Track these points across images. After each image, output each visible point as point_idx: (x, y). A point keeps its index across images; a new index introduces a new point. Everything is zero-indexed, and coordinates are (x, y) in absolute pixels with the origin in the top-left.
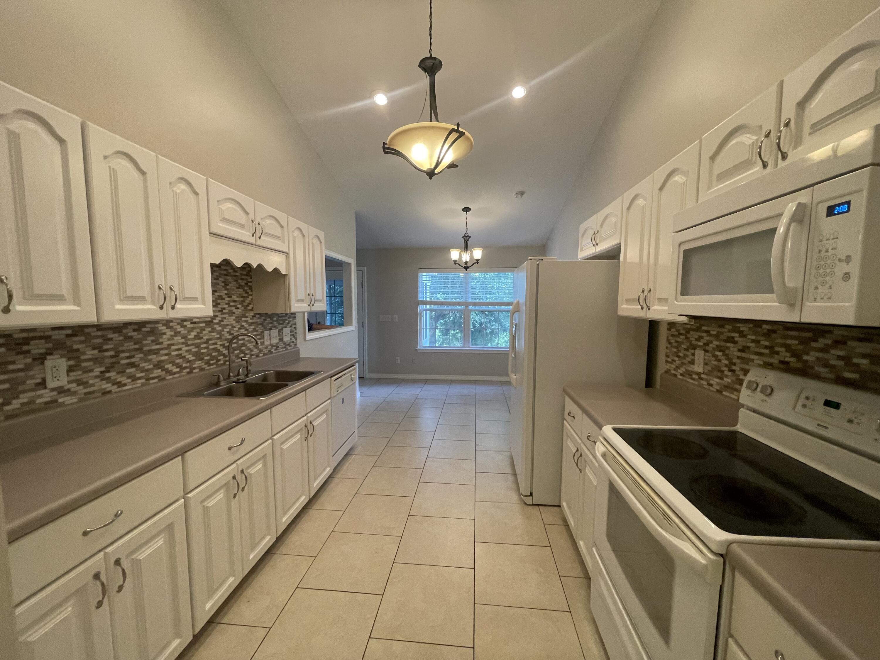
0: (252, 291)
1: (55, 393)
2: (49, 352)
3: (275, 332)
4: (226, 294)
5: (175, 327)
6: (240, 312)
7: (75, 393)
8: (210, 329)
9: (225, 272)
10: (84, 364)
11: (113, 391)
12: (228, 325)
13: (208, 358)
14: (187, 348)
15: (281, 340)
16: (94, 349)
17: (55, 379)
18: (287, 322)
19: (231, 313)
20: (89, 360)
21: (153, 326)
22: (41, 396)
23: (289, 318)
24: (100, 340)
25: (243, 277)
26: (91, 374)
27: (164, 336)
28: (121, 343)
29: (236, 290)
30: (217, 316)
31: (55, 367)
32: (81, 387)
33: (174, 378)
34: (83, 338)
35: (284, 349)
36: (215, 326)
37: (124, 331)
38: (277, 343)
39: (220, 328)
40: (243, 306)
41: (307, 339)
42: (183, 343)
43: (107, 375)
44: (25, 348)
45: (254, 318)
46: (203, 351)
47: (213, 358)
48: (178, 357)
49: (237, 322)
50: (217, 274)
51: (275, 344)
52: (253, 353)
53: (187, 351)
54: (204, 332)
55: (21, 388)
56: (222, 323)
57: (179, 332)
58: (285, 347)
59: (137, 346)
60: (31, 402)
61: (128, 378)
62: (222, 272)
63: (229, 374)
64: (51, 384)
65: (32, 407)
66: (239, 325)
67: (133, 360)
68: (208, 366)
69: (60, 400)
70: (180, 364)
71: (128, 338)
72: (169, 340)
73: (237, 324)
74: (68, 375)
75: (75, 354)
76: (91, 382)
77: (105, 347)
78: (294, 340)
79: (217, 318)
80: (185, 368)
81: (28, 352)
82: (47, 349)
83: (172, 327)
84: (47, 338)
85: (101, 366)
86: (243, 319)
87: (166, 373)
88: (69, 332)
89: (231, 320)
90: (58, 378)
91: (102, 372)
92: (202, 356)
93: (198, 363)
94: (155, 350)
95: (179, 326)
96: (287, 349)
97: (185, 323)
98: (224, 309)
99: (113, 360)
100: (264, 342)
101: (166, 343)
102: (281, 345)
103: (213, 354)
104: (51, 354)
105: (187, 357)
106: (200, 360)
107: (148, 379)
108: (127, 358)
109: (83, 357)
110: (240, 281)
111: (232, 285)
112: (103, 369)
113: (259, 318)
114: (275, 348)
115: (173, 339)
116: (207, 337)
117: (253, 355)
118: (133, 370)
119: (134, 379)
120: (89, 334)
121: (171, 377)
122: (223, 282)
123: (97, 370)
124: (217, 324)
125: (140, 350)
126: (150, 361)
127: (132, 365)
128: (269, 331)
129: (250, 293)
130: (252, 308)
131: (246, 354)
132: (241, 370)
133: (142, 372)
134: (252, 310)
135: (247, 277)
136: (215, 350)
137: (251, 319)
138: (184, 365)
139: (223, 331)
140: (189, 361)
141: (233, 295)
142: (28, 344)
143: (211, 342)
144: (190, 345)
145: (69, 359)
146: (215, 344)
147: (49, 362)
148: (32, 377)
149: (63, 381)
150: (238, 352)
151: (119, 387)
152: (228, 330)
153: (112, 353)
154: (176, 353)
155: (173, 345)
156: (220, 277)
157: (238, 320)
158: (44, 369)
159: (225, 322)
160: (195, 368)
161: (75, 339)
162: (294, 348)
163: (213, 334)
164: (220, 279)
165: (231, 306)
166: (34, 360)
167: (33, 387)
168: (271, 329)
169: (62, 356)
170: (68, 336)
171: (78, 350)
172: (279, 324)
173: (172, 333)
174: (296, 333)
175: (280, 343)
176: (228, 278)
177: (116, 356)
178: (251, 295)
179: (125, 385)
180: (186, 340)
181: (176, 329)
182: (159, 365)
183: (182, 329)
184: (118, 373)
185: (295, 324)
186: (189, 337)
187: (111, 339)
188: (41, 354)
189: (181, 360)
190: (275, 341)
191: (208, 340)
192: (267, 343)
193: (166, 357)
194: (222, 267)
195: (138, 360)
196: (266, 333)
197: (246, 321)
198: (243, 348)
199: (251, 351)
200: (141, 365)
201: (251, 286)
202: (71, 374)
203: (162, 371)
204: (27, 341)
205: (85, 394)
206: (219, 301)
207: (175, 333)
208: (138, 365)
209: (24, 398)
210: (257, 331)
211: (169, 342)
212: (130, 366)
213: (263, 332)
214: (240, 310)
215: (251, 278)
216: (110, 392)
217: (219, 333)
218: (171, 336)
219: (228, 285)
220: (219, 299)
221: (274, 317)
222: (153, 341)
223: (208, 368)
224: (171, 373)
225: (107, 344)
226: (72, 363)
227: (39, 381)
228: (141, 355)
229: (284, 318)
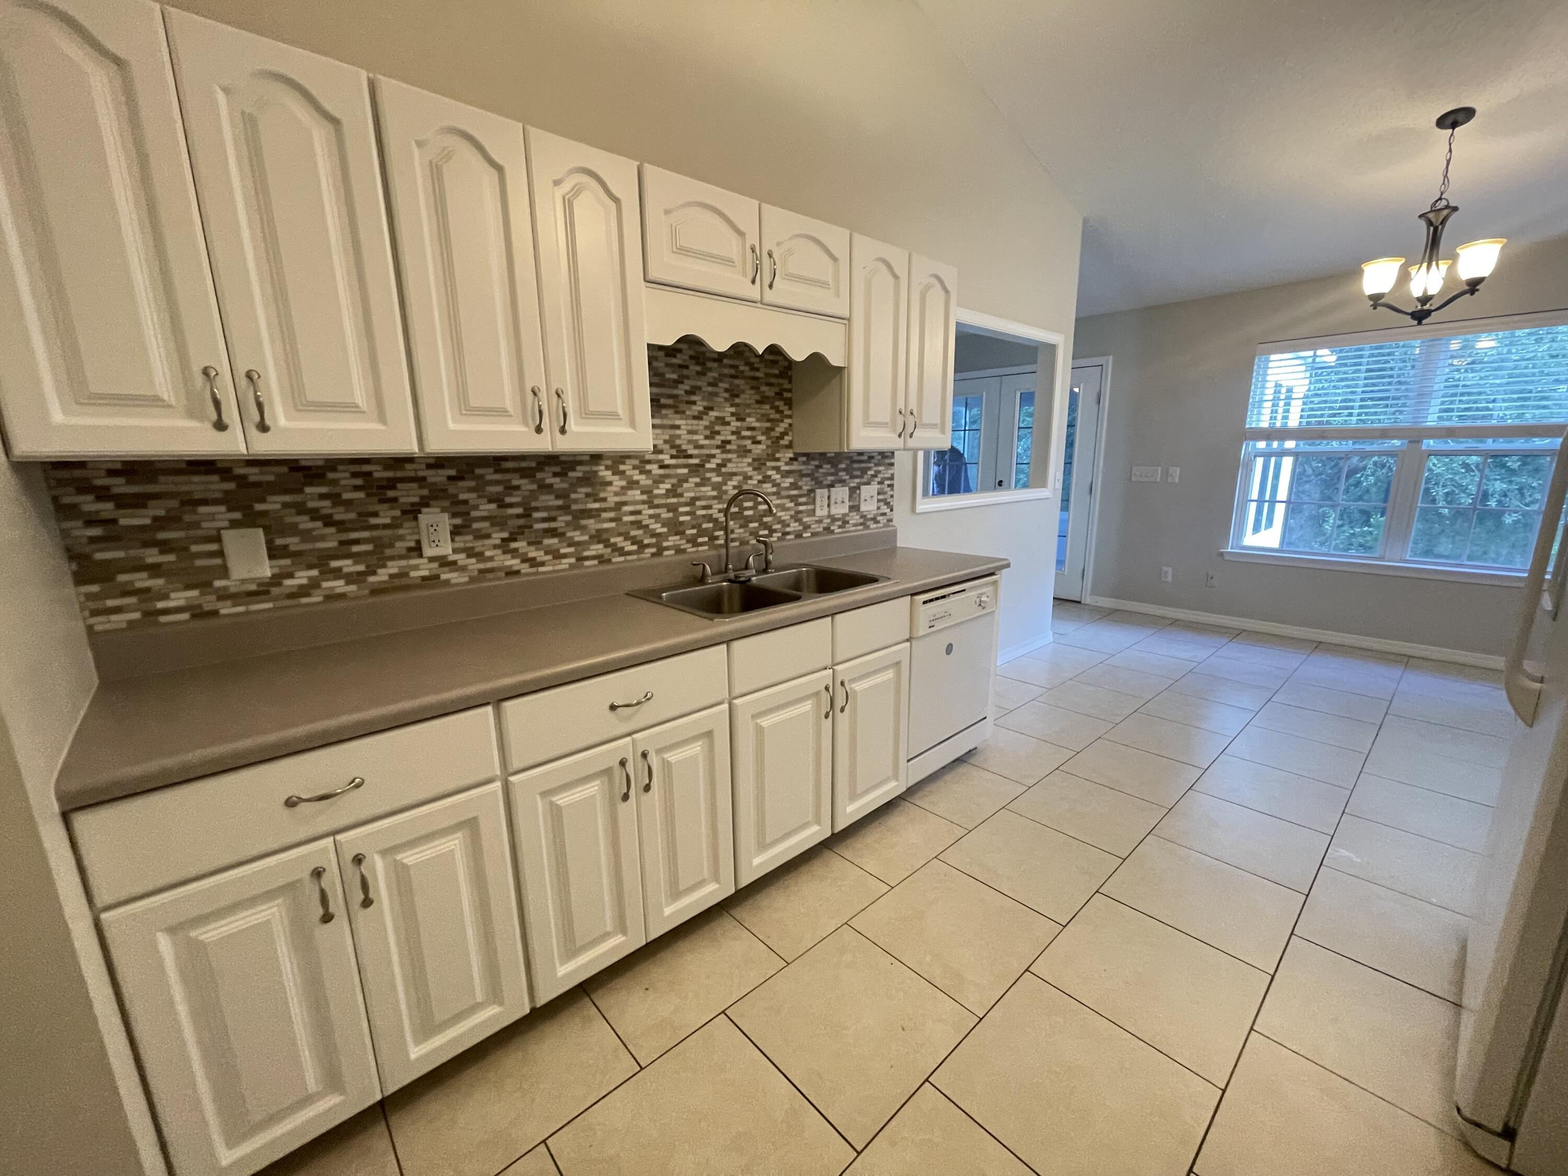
0: (790, 409)
1: (435, 565)
2: (425, 503)
3: (841, 493)
4: (732, 414)
5: (628, 473)
6: (763, 450)
7: (463, 569)
8: (697, 480)
9: (732, 371)
10: (476, 526)
11: (523, 571)
12: (735, 474)
13: (694, 531)
14: (651, 512)
15: (855, 508)
16: (490, 501)
17: (433, 545)
18: (871, 472)
19: (743, 452)
20: (483, 519)
21: (587, 468)
22: (416, 567)
23: (876, 465)
24: (499, 489)
25: (772, 380)
26: (487, 542)
27: (609, 488)
28: (533, 495)
29: (757, 406)
30: (714, 456)
31: (432, 526)
32: (473, 560)
33: (626, 561)
34: (472, 484)
35: (861, 527)
36: (708, 475)
37: (539, 475)
38: (845, 515)
39: (719, 479)
40: (768, 438)
41: (918, 511)
42: (644, 502)
43: (514, 545)
44: (391, 494)
45: (795, 463)
46: (682, 519)
47: (702, 532)
48: (635, 527)
49: (754, 469)
50: (715, 375)
51: (840, 516)
52: (788, 529)
53: (651, 516)
54: (685, 485)
55: (388, 552)
56: (723, 470)
57: (637, 482)
58: (861, 524)
59: (560, 502)
60: (403, 574)
61: (546, 553)
62: (726, 371)
63: (727, 565)
64: (428, 552)
65: (404, 581)
66: (759, 474)
67: (553, 525)
68: (693, 546)
69: (444, 577)
70: (639, 538)
71: (545, 488)
72: (616, 494)
73: (756, 473)
74: (453, 540)
75: (461, 508)
76: (488, 554)
77: (508, 500)
78: (885, 509)
79: (713, 460)
80: (648, 546)
81: (395, 500)
82: (422, 497)
83: (623, 472)
84: (421, 481)
85: (502, 530)
86: (769, 464)
87: (613, 551)
88: (453, 472)
89: (744, 465)
90: (437, 542)
91: (503, 540)
92: (681, 529)
93: (673, 540)
94: (591, 510)
95: (637, 472)
96: (867, 527)
97: (648, 467)
98: (729, 442)
99: (521, 522)
100: (814, 511)
101: (612, 500)
102: (855, 518)
103: (704, 526)
104: (427, 505)
105: (651, 527)
106: (676, 535)
107: (581, 559)
108: (544, 520)
109: (474, 514)
110: (763, 388)
111: (748, 396)
112: (505, 535)
113: (804, 463)
114: (840, 523)
115: (625, 494)
116: (692, 495)
117: (788, 533)
118: (555, 541)
119: (558, 556)
120: (482, 477)
121: (622, 559)
122: (726, 390)
123: (498, 536)
124: (712, 470)
125: (565, 509)
126: (583, 529)
127: (553, 533)
128: (826, 490)
129: (787, 412)
130: (791, 442)
131: (772, 531)
132: (751, 559)
133: (569, 545)
134: (790, 446)
135: (781, 381)
136: (710, 518)
137: (787, 464)
138: (646, 542)
139: (726, 484)
140: (654, 535)
141: (749, 415)
142: (394, 488)
143: (698, 503)
144: (658, 506)
145: (454, 515)
146: (709, 507)
147: (427, 517)
148: (401, 538)
149: (446, 549)
150: (756, 525)
151: (531, 566)
152: (735, 483)
153: (519, 510)
154: (632, 518)
155: (625, 503)
156: (722, 381)
157: (759, 464)
158: (418, 527)
159: (731, 467)
160: (667, 548)
161: (461, 484)
162: (885, 526)
163: (703, 489)
164: (721, 385)
165: (744, 438)
166: (404, 512)
167: (404, 552)
168: (831, 486)
169: (444, 510)
170: (450, 478)
171: (465, 502)
172: (853, 477)
173: (624, 483)
174: (892, 496)
175: (851, 514)
176: (737, 382)
177: (527, 515)
178: (790, 417)
179: (542, 564)
180: (649, 497)
181: (632, 476)
182: (599, 537)
183: (643, 477)
184: (529, 544)
185: (892, 478)
186: (656, 492)
187: (518, 488)
188: (413, 504)
189: (640, 532)
190: (840, 510)
191: (693, 500)
192: (821, 512)
193: (613, 525)
194: (725, 361)
195: (563, 524)
196: (821, 493)
197: (777, 469)
198: (765, 519)
199: (785, 524)
200: (569, 534)
201: (790, 399)
202: (457, 538)
203: (606, 547)
204: (392, 484)
205: (481, 571)
206: (717, 428)
207: (628, 483)
208: (563, 534)
209: (393, 567)
210: (800, 488)
211: (617, 499)
212: (550, 534)
213: (812, 491)
214: (763, 447)
215: (790, 382)
216: (517, 572)
217: (717, 487)
218: (623, 488)
219: (737, 396)
220: (717, 424)
221: (841, 462)
222: (588, 495)
223: (695, 549)
224: (622, 552)
225: (511, 495)
226: (458, 521)
227: (412, 544)
228: (569, 518)
229: (863, 465)
